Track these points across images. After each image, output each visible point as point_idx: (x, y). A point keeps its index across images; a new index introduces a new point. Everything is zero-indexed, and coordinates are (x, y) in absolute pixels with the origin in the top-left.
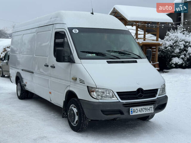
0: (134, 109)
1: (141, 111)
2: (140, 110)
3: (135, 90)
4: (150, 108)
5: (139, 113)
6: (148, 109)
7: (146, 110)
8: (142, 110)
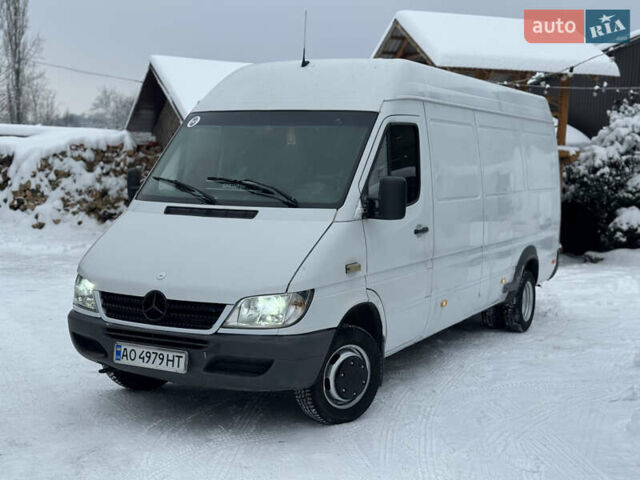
0: (125, 349)
1: (146, 359)
2: (144, 354)
3: (142, 294)
4: (176, 359)
5: (138, 363)
6: (168, 360)
7: (162, 359)
8: (149, 357)
